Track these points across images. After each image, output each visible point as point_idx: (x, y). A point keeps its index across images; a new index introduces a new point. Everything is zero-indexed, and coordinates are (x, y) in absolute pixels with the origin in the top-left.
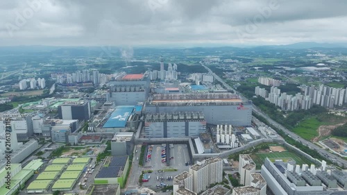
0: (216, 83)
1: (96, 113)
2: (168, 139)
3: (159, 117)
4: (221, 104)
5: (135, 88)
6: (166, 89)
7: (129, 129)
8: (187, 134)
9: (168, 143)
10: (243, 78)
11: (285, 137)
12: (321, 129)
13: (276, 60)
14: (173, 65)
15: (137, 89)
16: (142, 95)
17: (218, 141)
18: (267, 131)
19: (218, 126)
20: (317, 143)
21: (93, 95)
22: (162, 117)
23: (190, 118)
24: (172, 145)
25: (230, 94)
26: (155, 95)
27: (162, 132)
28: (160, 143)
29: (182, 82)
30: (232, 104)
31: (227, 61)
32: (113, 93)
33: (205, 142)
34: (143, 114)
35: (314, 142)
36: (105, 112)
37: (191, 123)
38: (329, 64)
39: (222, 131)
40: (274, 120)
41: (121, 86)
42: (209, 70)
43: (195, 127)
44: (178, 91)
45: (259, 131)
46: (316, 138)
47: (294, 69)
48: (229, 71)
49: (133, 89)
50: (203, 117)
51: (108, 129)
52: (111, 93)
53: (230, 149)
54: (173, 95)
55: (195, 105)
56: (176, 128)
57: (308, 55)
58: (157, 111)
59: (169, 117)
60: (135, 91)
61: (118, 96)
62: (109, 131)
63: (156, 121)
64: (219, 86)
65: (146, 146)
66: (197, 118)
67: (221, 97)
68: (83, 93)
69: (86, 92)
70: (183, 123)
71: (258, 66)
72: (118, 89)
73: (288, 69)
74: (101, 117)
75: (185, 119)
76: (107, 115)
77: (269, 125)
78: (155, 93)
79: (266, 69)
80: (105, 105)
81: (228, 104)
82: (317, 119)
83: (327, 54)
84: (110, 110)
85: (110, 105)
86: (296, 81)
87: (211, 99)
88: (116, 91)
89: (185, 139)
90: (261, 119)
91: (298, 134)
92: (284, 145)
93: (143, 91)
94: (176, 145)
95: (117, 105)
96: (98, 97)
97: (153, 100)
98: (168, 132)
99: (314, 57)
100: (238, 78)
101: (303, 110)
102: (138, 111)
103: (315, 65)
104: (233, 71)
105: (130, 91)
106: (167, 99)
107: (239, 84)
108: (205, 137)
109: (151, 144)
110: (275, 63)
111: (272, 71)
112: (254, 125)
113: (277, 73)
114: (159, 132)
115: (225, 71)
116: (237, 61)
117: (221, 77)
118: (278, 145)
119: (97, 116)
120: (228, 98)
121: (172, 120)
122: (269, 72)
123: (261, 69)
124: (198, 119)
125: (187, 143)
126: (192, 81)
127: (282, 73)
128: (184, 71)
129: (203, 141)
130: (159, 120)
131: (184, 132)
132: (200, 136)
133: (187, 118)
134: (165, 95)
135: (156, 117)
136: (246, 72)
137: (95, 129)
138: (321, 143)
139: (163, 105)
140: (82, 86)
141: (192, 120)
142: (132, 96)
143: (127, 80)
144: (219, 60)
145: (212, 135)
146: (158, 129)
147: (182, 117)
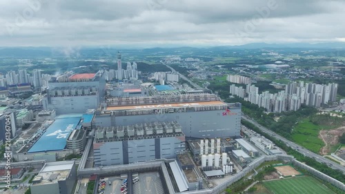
0: (182, 82)
1: (26, 126)
2: (130, 166)
3: (115, 132)
4: (201, 110)
5: (83, 91)
6: (125, 91)
7: (71, 152)
8: (158, 156)
9: (130, 173)
10: (209, 77)
11: (289, 150)
12: (323, 135)
13: (235, 59)
14: (132, 64)
15: (86, 91)
16: (93, 100)
17: (204, 164)
18: (265, 143)
19: (202, 141)
20: (330, 156)
21: (28, 102)
22: (120, 134)
23: (161, 132)
24: (136, 177)
25: (208, 94)
26: (110, 100)
27: (121, 156)
28: (117, 174)
29: (144, 82)
30: (216, 109)
31: (188, 60)
32: (52, 98)
33: (187, 169)
34: (93, 127)
35: (325, 155)
36: (39, 125)
37: (163, 140)
38: (286, 62)
39: (207, 148)
40: (264, 125)
41: (63, 88)
42: (172, 69)
43: (170, 145)
44: (140, 93)
45: (253, 144)
46: (324, 149)
47: (257, 66)
48: (193, 70)
49: (80, 92)
50: (180, 130)
51: (37, 155)
52: (49, 99)
53: (223, 176)
54: (134, 98)
55: (167, 111)
56: (141, 149)
57: (263, 54)
58: (113, 124)
59: (131, 132)
60: (83, 94)
61: (60, 102)
62: (37, 158)
63: (111, 140)
64: (186, 85)
65: (95, 180)
66: (171, 131)
67: (197, 100)
68: (14, 100)
69: (21, 97)
70: (153, 141)
71: (220, 64)
72: (60, 93)
73: (251, 66)
74: (30, 134)
75: (154, 134)
76: (40, 130)
77: (262, 134)
78: (110, 96)
79: (230, 67)
80: (40, 116)
81: (211, 109)
82: (311, 121)
83: (279, 53)
84: (48, 122)
85: (47, 115)
86: (263, 79)
87: (185, 102)
88: (56, 95)
89: (156, 164)
90: (249, 126)
91: (300, 144)
92: (293, 164)
93: (94, 94)
94: (142, 175)
95: (58, 114)
96: (34, 104)
97: (108, 106)
98: (130, 155)
99: (269, 56)
100: (204, 77)
101: (293, 112)
102: (87, 122)
103: (273, 62)
104: (196, 70)
105: (77, 94)
106: (128, 104)
107: (208, 83)
108: (186, 161)
109: (103, 176)
110: (235, 61)
111: (236, 69)
112: (243, 135)
113: (241, 71)
114: (115, 157)
115: (189, 70)
116: (198, 60)
117: (186, 76)
118: (285, 164)
119: (25, 132)
120: (206, 100)
121: (136, 137)
122: (233, 70)
123: (224, 67)
124: (174, 134)
125: (159, 170)
126: (154, 81)
127: (246, 70)
128: (145, 69)
129: (183, 168)
130: (115, 138)
131: (154, 153)
132: (178, 158)
133: (158, 132)
134: (124, 99)
135: (110, 134)
136: (211, 70)
137: (15, 157)
138: (334, 156)
139: (121, 114)
140: (17, 89)
141: (165, 134)
142: (80, 101)
143: (73, 81)
144: (180, 59)
145: (192, 154)
146: (115, 151)
147: (150, 132)
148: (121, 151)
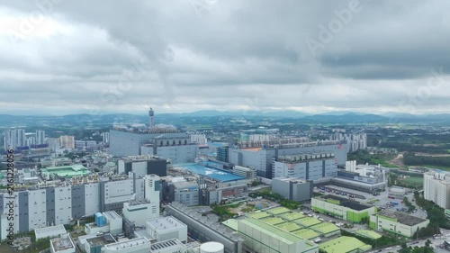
3: (300, 157)
8: (324, 175)
19: (348, 162)
22: (303, 158)
23: (324, 156)
32: (158, 148)
37: (326, 162)
43: (330, 166)
50: (333, 155)
52: (155, 149)
56: (315, 169)
58: (277, 155)
59: (308, 156)
60: (185, 144)
63: (299, 162)
66: (329, 155)
70: (321, 162)
75: (321, 158)
88: (162, 145)
89: (327, 178)
93: (194, 144)
105: (180, 144)
114: (302, 176)
121: (312, 159)
124: (331, 157)
125: (331, 183)
130: (301, 160)
131: (322, 172)
139: (281, 147)
140: (28, 153)
141: (327, 157)
146: (301, 171)
147: (318, 156)
148: (305, 171)
